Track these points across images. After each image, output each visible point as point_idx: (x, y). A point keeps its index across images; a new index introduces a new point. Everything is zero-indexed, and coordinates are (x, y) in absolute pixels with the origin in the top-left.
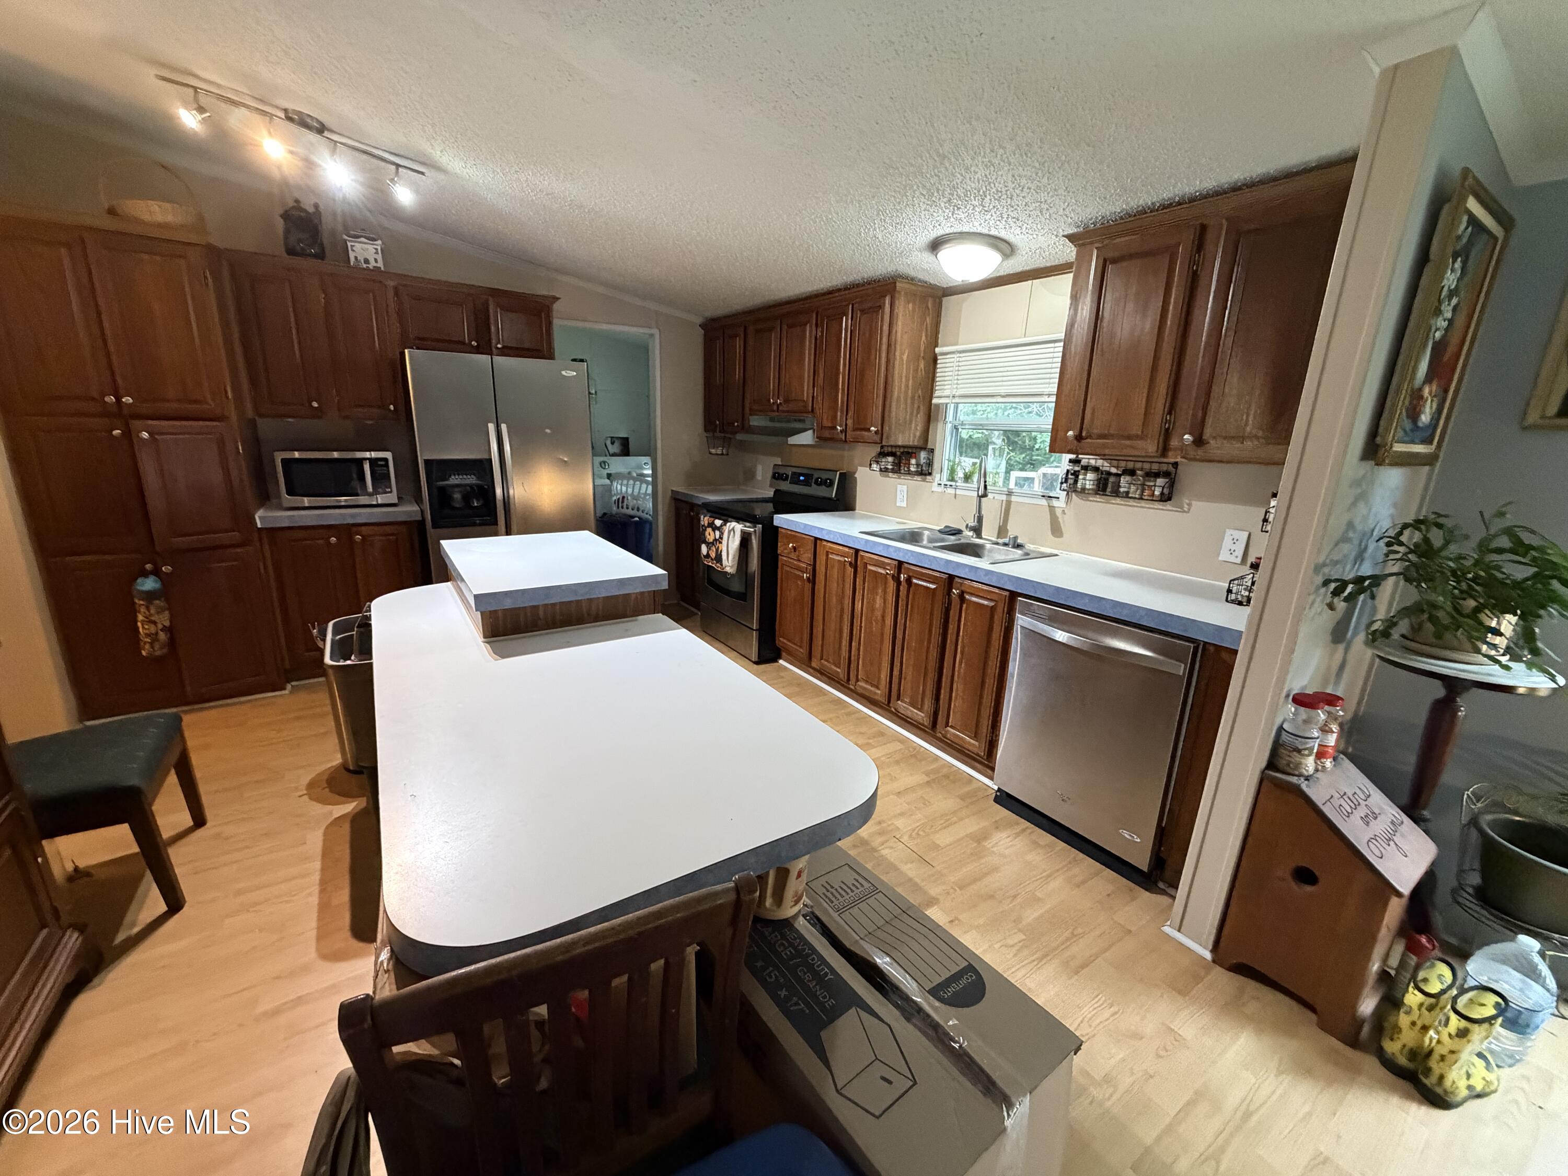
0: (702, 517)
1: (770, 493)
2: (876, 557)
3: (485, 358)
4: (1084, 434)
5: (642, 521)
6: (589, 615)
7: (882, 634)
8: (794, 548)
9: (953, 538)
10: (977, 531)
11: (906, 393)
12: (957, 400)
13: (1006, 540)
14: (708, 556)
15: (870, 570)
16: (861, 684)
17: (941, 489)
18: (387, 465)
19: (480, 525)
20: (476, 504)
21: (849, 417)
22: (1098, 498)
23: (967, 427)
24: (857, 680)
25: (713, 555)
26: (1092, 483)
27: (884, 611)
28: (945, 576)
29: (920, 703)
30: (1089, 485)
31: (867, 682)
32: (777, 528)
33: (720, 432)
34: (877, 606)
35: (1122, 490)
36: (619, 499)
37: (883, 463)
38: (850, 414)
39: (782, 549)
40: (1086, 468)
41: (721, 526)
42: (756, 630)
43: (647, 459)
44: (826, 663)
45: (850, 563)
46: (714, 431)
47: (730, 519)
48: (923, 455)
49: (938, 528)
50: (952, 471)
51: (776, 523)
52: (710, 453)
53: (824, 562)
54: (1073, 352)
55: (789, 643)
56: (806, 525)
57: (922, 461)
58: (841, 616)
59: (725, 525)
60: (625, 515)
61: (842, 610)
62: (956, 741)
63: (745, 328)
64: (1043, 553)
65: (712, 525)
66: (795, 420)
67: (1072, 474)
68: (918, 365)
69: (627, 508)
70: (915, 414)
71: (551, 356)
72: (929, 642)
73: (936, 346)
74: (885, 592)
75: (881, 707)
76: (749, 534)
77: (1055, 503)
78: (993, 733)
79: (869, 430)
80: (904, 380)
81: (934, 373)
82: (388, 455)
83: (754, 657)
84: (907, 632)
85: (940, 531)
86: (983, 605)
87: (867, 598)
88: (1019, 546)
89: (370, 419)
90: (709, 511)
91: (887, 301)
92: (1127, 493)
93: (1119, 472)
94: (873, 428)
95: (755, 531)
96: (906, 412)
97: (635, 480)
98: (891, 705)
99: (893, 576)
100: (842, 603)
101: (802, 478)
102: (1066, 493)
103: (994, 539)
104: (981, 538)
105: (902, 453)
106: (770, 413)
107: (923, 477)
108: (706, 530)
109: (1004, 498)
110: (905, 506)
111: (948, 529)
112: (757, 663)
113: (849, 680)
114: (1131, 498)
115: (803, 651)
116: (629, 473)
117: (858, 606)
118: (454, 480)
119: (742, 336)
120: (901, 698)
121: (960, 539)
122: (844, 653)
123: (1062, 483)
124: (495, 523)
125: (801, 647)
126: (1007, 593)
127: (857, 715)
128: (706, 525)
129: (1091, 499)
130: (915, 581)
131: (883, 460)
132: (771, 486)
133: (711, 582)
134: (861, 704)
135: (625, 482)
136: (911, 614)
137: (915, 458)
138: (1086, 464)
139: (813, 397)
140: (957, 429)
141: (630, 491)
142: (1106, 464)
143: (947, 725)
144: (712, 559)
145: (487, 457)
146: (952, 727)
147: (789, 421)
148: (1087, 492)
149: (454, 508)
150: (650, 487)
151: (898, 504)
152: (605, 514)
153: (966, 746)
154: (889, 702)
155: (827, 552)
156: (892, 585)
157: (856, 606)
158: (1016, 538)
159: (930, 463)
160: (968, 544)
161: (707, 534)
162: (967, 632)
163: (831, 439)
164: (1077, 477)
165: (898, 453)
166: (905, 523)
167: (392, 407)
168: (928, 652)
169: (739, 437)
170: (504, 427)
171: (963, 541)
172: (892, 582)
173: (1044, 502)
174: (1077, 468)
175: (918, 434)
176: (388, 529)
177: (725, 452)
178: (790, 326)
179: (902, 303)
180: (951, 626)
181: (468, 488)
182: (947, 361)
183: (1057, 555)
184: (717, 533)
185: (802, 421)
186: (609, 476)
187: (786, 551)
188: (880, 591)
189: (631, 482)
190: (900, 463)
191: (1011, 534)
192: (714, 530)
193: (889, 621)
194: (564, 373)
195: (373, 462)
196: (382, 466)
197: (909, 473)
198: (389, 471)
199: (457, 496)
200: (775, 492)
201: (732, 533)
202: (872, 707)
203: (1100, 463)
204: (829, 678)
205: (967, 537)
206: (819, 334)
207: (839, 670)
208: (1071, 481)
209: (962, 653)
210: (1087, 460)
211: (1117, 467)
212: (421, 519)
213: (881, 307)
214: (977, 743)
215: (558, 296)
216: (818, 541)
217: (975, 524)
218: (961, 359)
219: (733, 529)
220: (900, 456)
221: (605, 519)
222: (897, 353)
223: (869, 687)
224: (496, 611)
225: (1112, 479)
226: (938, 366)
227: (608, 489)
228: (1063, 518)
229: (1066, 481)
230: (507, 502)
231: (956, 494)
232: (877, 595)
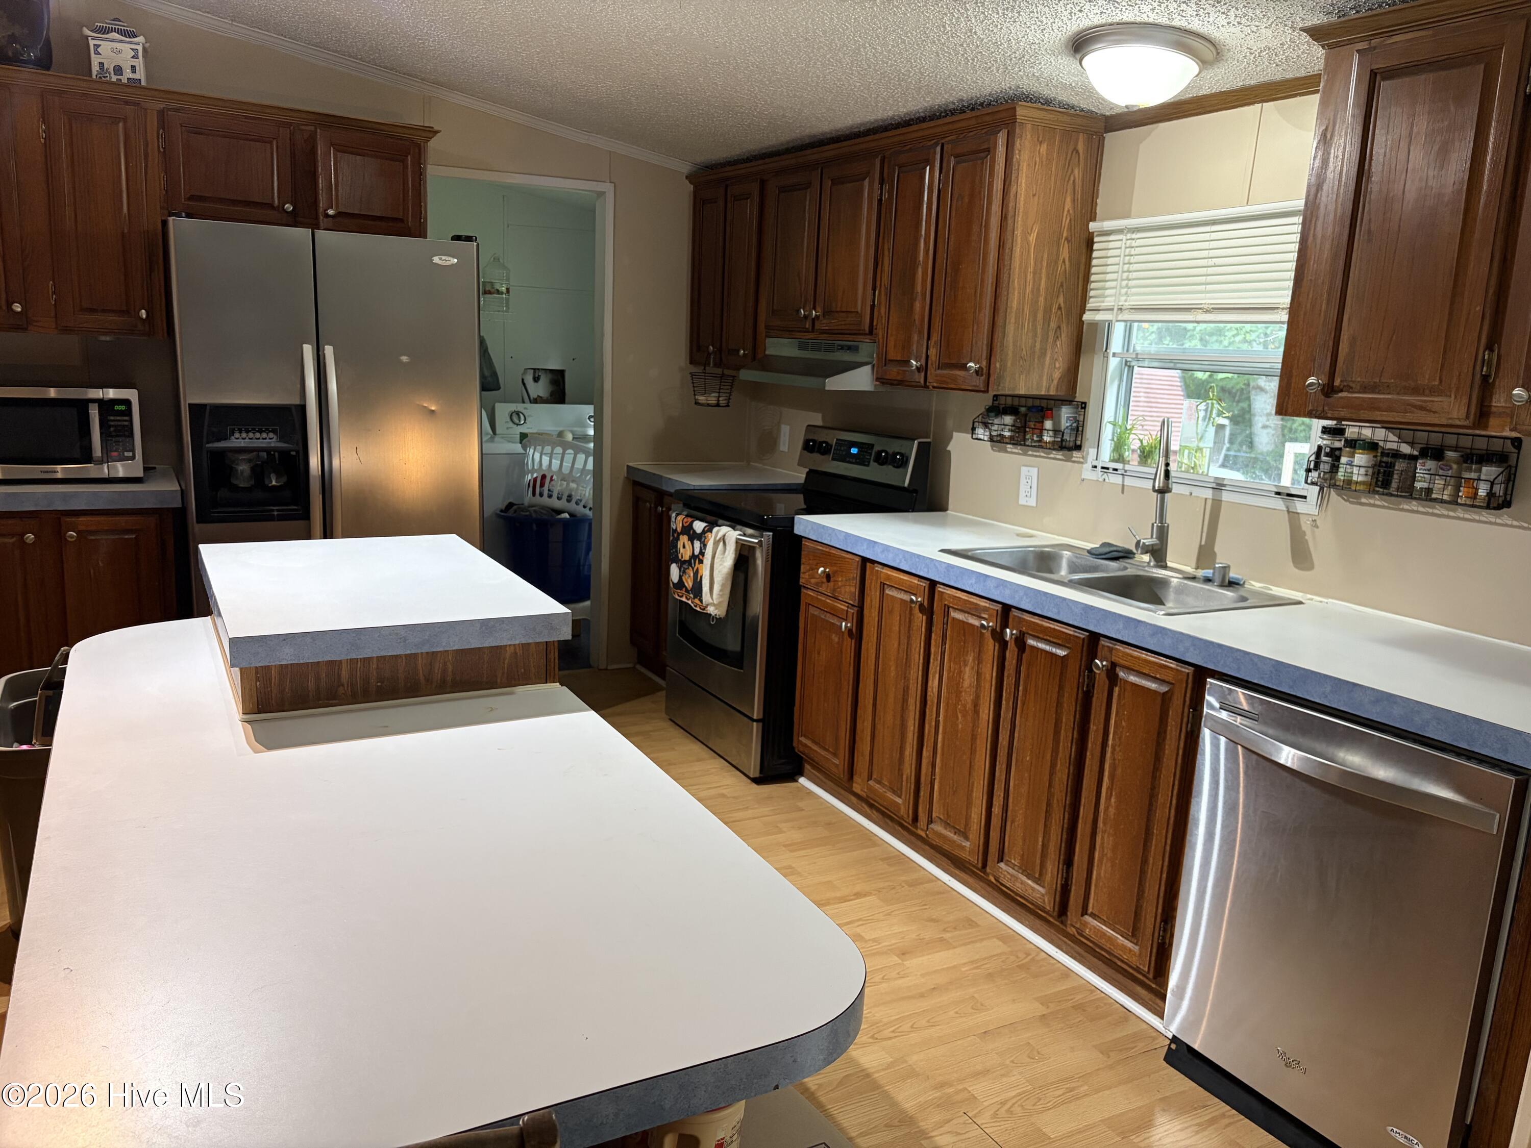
0: (674, 515)
1: (799, 476)
2: (964, 596)
3: (303, 233)
4: (1337, 383)
5: (576, 521)
6: (428, 680)
7: (974, 738)
8: (828, 577)
9: (1113, 564)
10: (1158, 553)
11: (1035, 302)
12: (1126, 316)
13: (1209, 573)
14: (680, 585)
15: (954, 619)
16: (938, 827)
17: (1098, 475)
18: (129, 412)
19: (282, 518)
20: (274, 483)
21: (932, 343)
22: (1377, 500)
23: (1146, 364)
24: (930, 821)
25: (689, 583)
26: (1362, 471)
27: (978, 696)
28: (1082, 635)
29: (1038, 868)
30: (1358, 475)
31: (947, 825)
32: (800, 538)
33: (715, 365)
34: (966, 684)
35: (1418, 485)
36: (535, 480)
37: (996, 427)
38: (935, 337)
39: (806, 576)
40: (1352, 444)
41: (704, 532)
42: (757, 721)
43: (589, 410)
44: (877, 786)
45: (921, 605)
46: (706, 364)
47: (720, 522)
48: (1066, 414)
49: (1089, 546)
50: (1119, 446)
51: (798, 530)
52: (697, 403)
53: (876, 603)
54: (1319, 235)
55: (815, 748)
56: (848, 535)
57: (1065, 423)
58: (905, 701)
59: (711, 531)
60: (543, 507)
61: (906, 690)
62: (1103, 942)
63: (763, 183)
64: (1273, 597)
65: (688, 530)
66: (842, 348)
67: (1327, 455)
68: (1058, 255)
69: (550, 496)
70: (1051, 340)
71: (420, 232)
72: (1055, 751)
73: (1093, 218)
74: (979, 660)
75: (973, 874)
76: (751, 549)
77: (1300, 506)
78: (1165, 930)
79: (964, 367)
80: (1030, 277)
81: (1088, 266)
82: (131, 395)
83: (755, 772)
84: (1016, 735)
85: (1089, 552)
86: (1148, 690)
87: (949, 670)
88: (1232, 584)
89: (106, 334)
90: (686, 505)
91: (1001, 139)
92: (1429, 491)
93: (1416, 453)
94: (971, 364)
95: (760, 543)
96: (1035, 335)
97: (565, 446)
98: (988, 870)
99: (993, 631)
100: (906, 678)
101: (854, 451)
102: (1317, 488)
103: (1189, 570)
104: (1165, 567)
105: (1030, 409)
106: (798, 335)
107: (1066, 452)
108: (678, 539)
109: (1208, 494)
110: (1034, 504)
111: (1107, 549)
112: (757, 781)
113: (915, 819)
114: (1435, 500)
115: (837, 763)
116: (561, 434)
117: (934, 683)
118: (239, 440)
119: (756, 199)
120: (1006, 858)
121: (1126, 568)
122: (909, 769)
123: (1308, 470)
124: (306, 515)
125: (835, 755)
126: (1189, 670)
127: (928, 886)
128: (679, 530)
129: (1364, 500)
130: (1031, 642)
131: (996, 421)
132: (801, 463)
133: (686, 631)
134: (938, 865)
135: (548, 449)
136: (1023, 704)
137: (1052, 418)
138: (1355, 436)
139: (873, 307)
140: (1131, 368)
141: (556, 463)
142: (1392, 437)
143: (1084, 912)
144: (687, 591)
145: (297, 401)
146: (1093, 916)
147: (830, 349)
148: (1353, 487)
149: (236, 489)
150: (591, 459)
151: (1022, 501)
152: (511, 505)
153: (1117, 952)
154: (984, 865)
155: (883, 585)
156: (991, 646)
157: (930, 684)
158: (1226, 569)
159: (1078, 429)
160: (1138, 577)
161: (680, 545)
162: (1120, 739)
163: (900, 383)
164: (1338, 459)
165: (1023, 410)
166: (1031, 536)
167: (143, 314)
168: (1052, 774)
169: (746, 375)
170: (329, 351)
171: (1131, 571)
172: (991, 642)
173: (1279, 504)
174: (1338, 444)
175: (1057, 375)
176: (122, 521)
177: (722, 401)
178: (835, 182)
179: (1027, 144)
180: (1093, 727)
181: (264, 455)
182: (1111, 245)
183: (1300, 603)
184: (697, 544)
185: (853, 349)
186: (523, 436)
187: (813, 581)
188: (971, 659)
189: (559, 450)
190: (1025, 427)
191: (1221, 561)
192: (691, 540)
193: (986, 713)
194: (436, 260)
195: (106, 406)
196: (121, 413)
197: (1040, 445)
198: (131, 421)
199: (243, 468)
200: (808, 474)
201: (721, 544)
202: (957, 872)
203: (1380, 434)
204: (883, 814)
205: (1140, 566)
206: (885, 196)
207: (899, 801)
208: (1324, 467)
209: (1112, 777)
210: (1356, 430)
211: (1412, 444)
212: (180, 506)
213: (989, 151)
214: (1136, 949)
215: (436, 128)
216: (868, 565)
217: (1154, 541)
218: (1134, 244)
219: (723, 539)
220: (1026, 415)
221: (511, 513)
222: (1018, 232)
223: (950, 834)
224: (268, 668)
225: (1400, 465)
226: (1095, 254)
227: (519, 462)
228: (1313, 532)
229: (1317, 467)
230: (326, 478)
231: (1123, 485)
232: (966, 665)
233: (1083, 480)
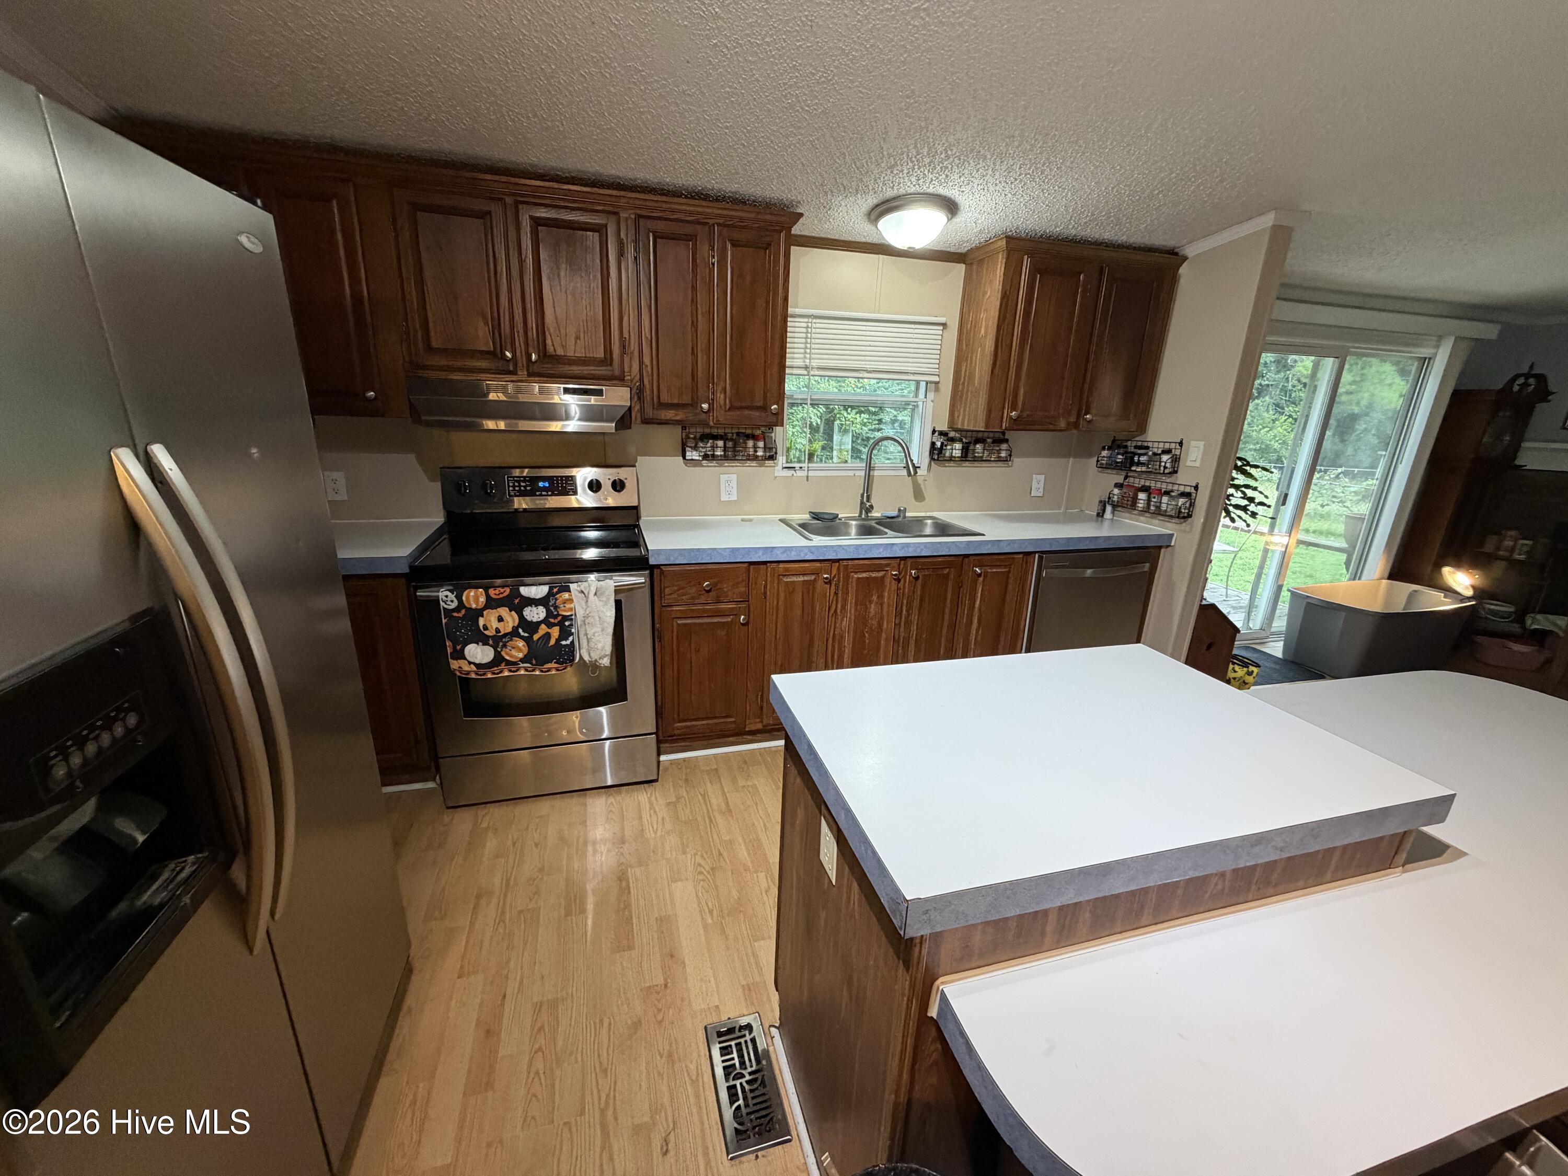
2: (869, 562)
7: (879, 642)
8: (709, 588)
14: (496, 662)
15: (858, 578)
17: (789, 473)
21: (717, 390)
25: (515, 655)
26: (958, 451)
27: (881, 618)
30: (953, 454)
32: (658, 567)
34: (872, 614)
35: (976, 455)
37: (705, 450)
38: (721, 385)
39: (674, 596)
41: (551, 594)
42: (654, 733)
56: (734, 550)
59: (565, 590)
67: (940, 446)
74: (882, 596)
76: (631, 590)
77: (919, 472)
79: (762, 409)
86: (999, 572)
87: (855, 612)
92: (982, 457)
95: (646, 582)
100: (811, 631)
102: (929, 463)
105: (736, 435)
107: (762, 462)
110: (739, 498)
115: (733, 720)
125: (728, 716)
128: (476, 606)
129: (957, 465)
131: (707, 445)
137: (763, 439)
144: (510, 664)
148: (951, 461)
151: (724, 498)
155: (780, 576)
159: (772, 445)
161: (487, 621)
162: (984, 601)
170: (160, 453)
173: (905, 473)
174: (942, 440)
184: (536, 611)
185: (594, 393)
188: (875, 597)
190: (735, 447)
192: (517, 609)
197: (753, 458)
209: (979, 621)
231: (807, 477)
232: (871, 602)
233: (776, 477)
